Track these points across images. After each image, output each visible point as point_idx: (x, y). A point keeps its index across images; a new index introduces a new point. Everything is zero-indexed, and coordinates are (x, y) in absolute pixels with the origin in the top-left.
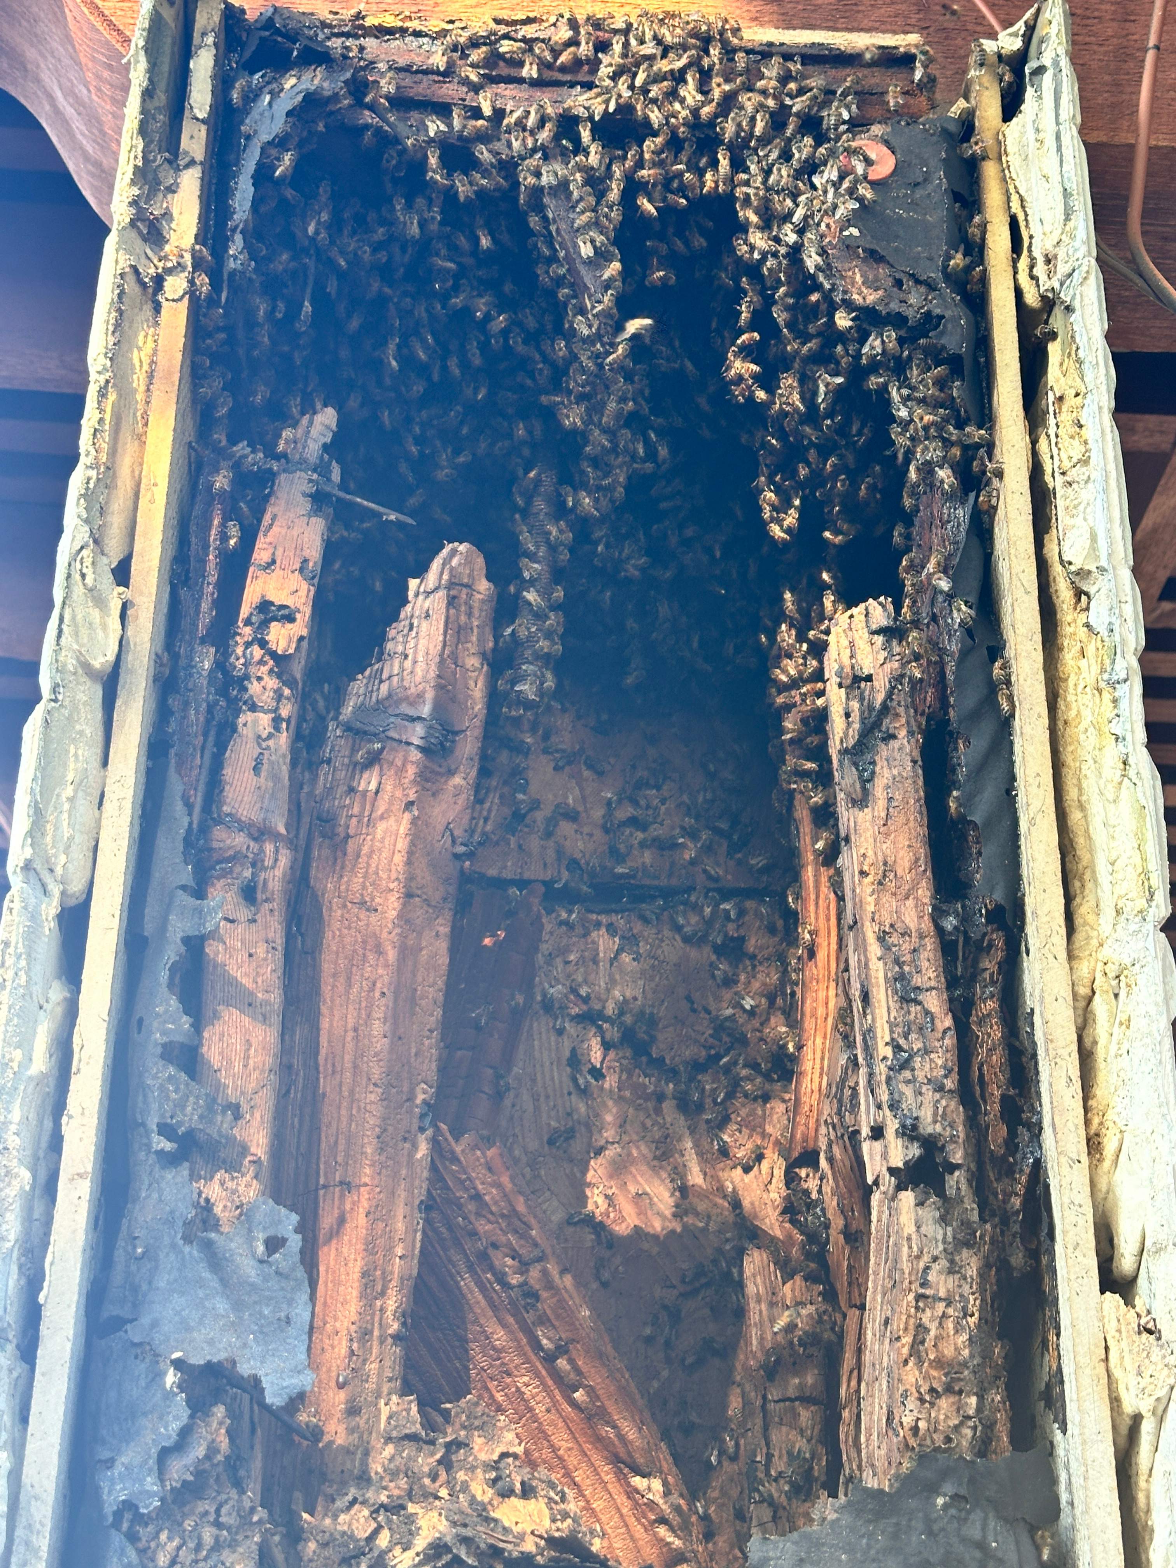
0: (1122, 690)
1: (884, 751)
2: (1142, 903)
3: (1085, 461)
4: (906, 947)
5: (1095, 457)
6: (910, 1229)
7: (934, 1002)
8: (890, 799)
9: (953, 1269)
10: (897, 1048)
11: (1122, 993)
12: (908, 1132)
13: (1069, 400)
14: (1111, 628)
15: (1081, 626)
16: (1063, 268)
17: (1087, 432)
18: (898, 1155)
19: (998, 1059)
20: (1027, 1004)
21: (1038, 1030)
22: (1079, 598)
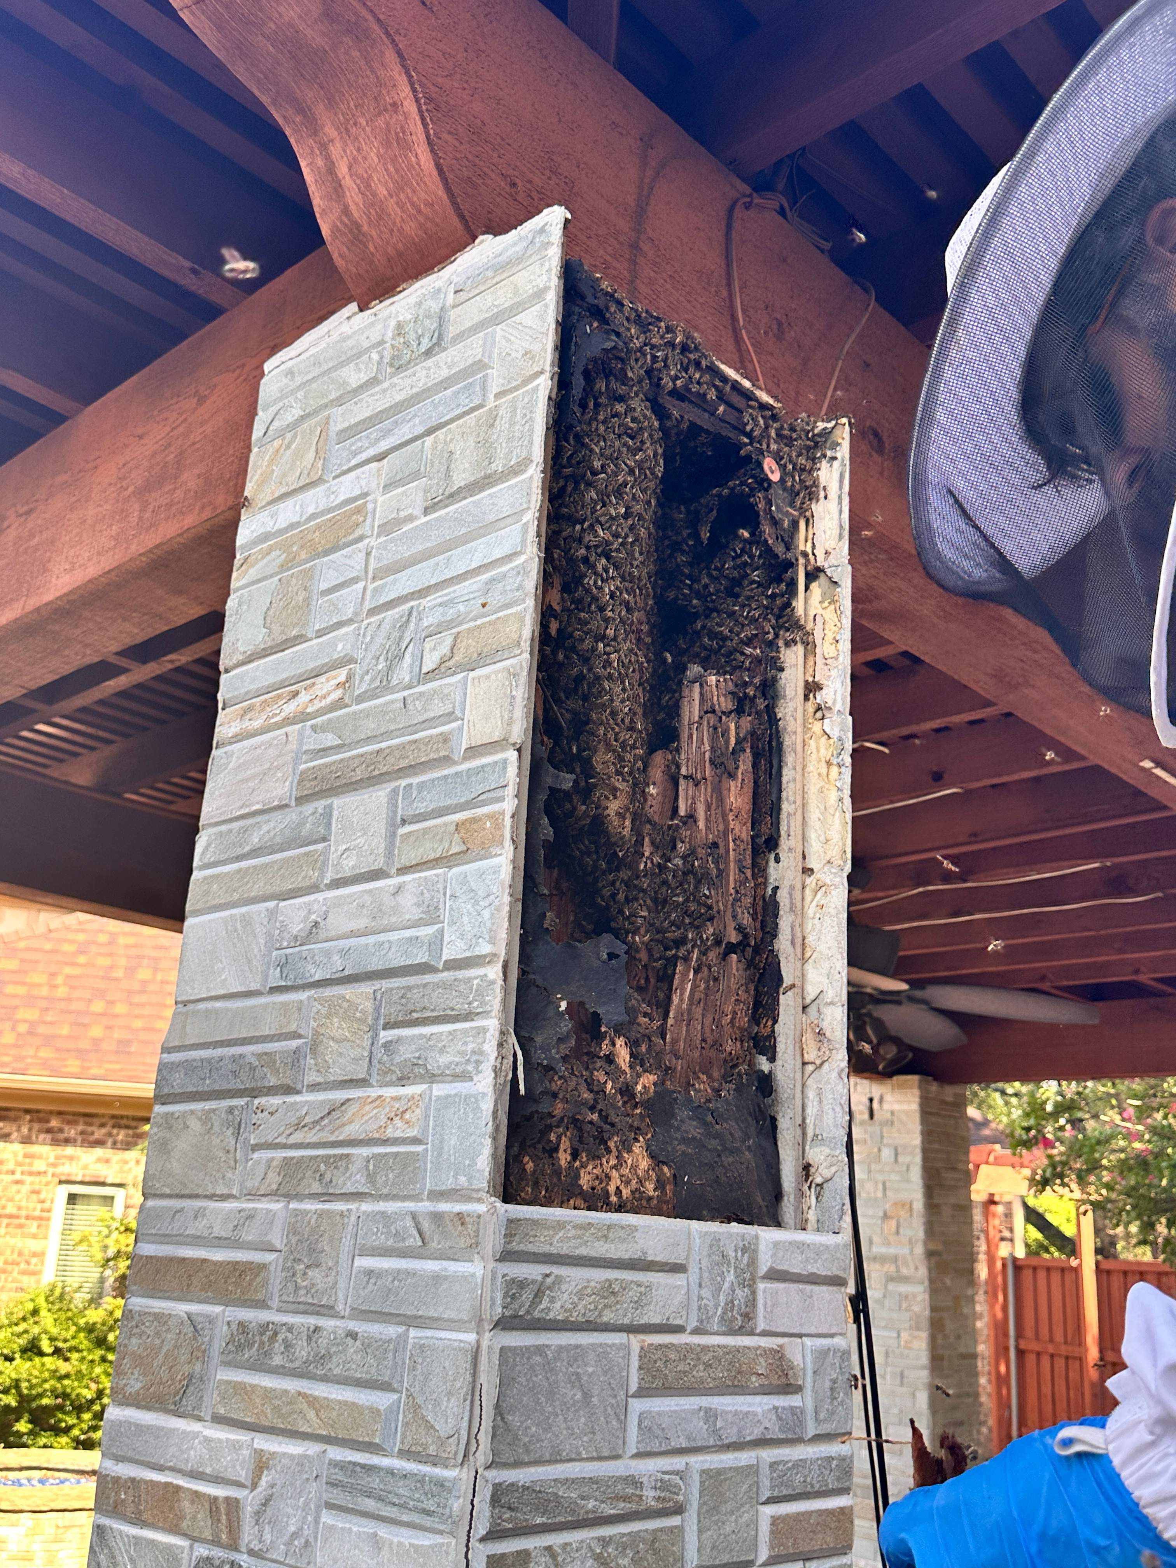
0: (843, 769)
1: (742, 757)
2: (841, 863)
3: (836, 658)
4: (742, 847)
5: (841, 659)
6: (734, 971)
7: (748, 873)
8: (743, 780)
9: (747, 991)
10: (737, 892)
11: (820, 894)
12: (740, 929)
13: (830, 625)
14: (840, 739)
15: (817, 727)
16: (832, 560)
17: (840, 646)
18: (733, 937)
19: (761, 903)
20: (772, 881)
21: (783, 897)
22: (819, 715)
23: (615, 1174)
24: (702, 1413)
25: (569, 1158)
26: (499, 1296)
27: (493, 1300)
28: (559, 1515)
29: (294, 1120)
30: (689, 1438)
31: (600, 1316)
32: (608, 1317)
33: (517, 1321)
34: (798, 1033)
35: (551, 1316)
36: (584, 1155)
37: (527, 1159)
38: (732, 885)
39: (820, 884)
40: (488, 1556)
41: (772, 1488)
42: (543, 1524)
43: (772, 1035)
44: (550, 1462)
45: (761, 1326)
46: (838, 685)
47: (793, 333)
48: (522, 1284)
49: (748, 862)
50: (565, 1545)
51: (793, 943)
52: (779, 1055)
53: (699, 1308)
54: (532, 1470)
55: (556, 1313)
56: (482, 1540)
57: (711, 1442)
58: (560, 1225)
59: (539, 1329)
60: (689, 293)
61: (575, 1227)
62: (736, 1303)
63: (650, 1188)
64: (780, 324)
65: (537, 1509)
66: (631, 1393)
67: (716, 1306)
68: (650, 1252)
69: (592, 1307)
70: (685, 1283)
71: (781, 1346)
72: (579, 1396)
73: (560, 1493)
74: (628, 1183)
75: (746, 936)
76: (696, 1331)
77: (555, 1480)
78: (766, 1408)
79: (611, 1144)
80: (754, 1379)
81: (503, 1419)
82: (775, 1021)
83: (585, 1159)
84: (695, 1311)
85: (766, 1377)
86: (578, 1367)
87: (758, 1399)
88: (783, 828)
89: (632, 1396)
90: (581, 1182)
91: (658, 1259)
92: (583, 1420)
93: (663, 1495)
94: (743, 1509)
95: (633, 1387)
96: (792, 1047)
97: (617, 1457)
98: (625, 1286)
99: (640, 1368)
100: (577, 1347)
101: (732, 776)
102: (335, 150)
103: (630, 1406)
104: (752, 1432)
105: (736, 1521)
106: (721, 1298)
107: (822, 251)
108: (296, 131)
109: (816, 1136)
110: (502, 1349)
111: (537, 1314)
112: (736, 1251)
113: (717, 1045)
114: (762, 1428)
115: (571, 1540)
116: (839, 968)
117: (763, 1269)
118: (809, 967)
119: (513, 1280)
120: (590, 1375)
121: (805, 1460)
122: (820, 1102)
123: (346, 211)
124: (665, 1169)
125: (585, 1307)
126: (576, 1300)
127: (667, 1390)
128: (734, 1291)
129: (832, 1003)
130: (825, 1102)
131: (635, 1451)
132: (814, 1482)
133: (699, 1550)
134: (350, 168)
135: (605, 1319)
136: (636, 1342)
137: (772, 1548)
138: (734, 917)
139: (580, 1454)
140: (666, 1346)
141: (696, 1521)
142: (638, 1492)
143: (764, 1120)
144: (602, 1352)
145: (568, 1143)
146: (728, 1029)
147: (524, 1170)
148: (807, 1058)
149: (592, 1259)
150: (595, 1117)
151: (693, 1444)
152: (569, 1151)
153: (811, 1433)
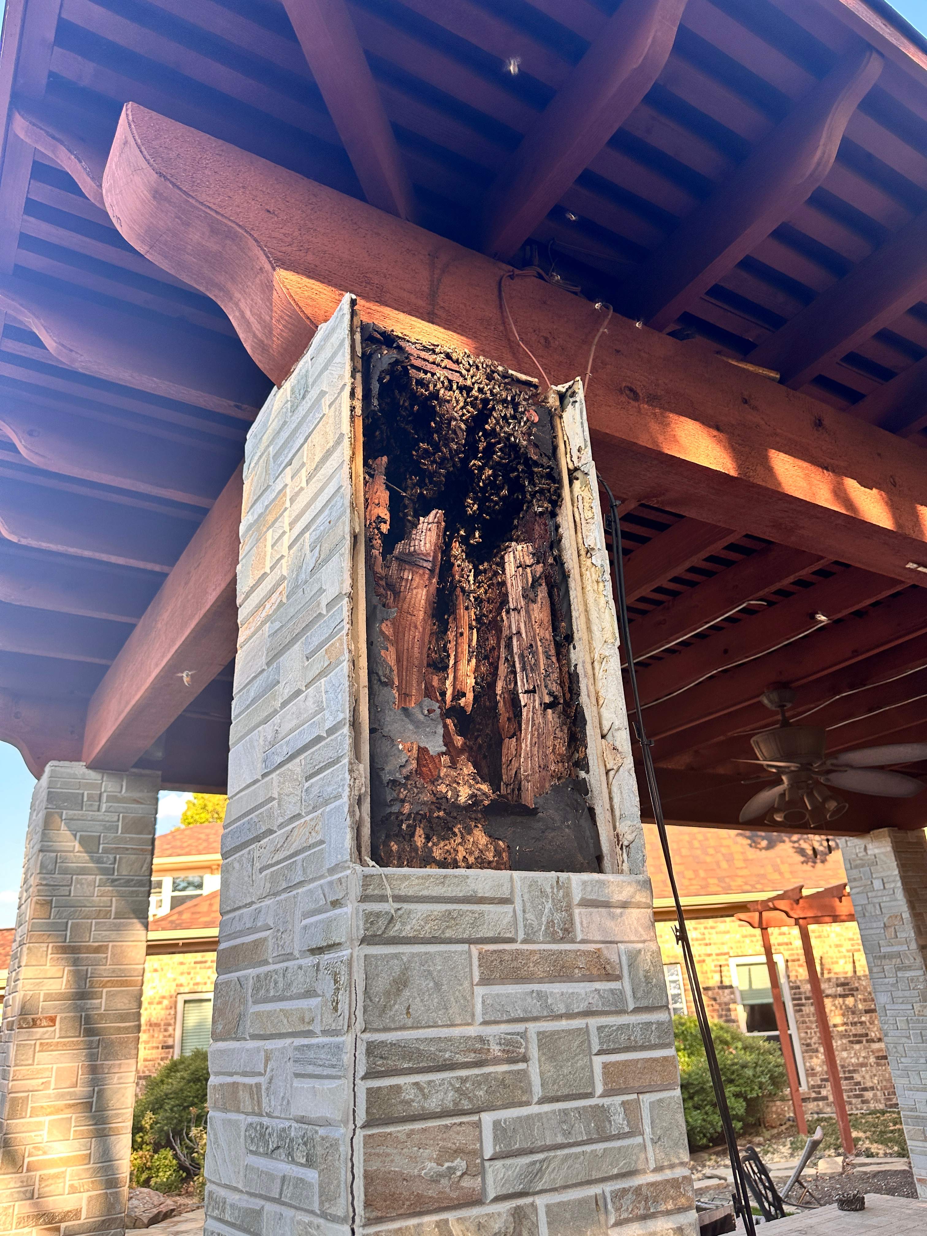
0: (606, 583)
1: (540, 589)
3: (593, 518)
4: (547, 644)
5: (596, 518)
6: (551, 720)
7: (554, 659)
8: (542, 602)
9: (562, 731)
11: (604, 663)
12: (550, 694)
13: (586, 499)
14: (602, 566)
15: (588, 563)
16: (583, 461)
17: (594, 510)
18: (547, 699)
19: (567, 676)
20: (573, 662)
21: (580, 670)
22: (589, 555)
23: (460, 848)
24: (534, 995)
25: (423, 841)
26: (361, 924)
27: (358, 926)
28: (422, 1061)
29: (273, 849)
30: (525, 1011)
31: (443, 932)
32: (448, 934)
33: (377, 938)
34: (599, 752)
35: (404, 934)
36: (435, 838)
37: (393, 843)
38: (542, 667)
39: (602, 656)
40: (367, 1089)
41: (601, 1043)
42: (410, 1068)
43: (586, 756)
44: (412, 1028)
45: (579, 937)
46: (596, 534)
47: (557, 343)
48: (378, 915)
49: (553, 652)
50: (429, 1083)
51: (589, 696)
52: (591, 768)
53: (525, 926)
54: (399, 1033)
55: (407, 931)
56: (363, 1078)
57: (545, 1014)
58: (406, 877)
59: (397, 944)
60: (475, 333)
61: (418, 878)
62: (556, 921)
63: (490, 856)
64: (546, 339)
65: (404, 1058)
66: (475, 983)
67: (540, 925)
68: (479, 891)
69: (436, 927)
70: (511, 910)
71: (599, 949)
72: (431, 984)
73: (422, 1048)
74: (471, 853)
75: (555, 697)
76: (525, 941)
77: (417, 1039)
78: (588, 990)
79: (456, 830)
80: (577, 971)
81: (371, 1000)
82: (586, 748)
83: (435, 840)
84: (522, 928)
85: (588, 969)
86: (429, 966)
87: (582, 984)
88: (575, 628)
89: (477, 985)
90: (434, 855)
91: (486, 895)
92: (436, 1000)
93: (507, 1048)
94: (576, 1058)
95: (476, 979)
96: (596, 761)
97: (469, 1024)
98: (461, 914)
99: (480, 966)
100: (426, 953)
101: (534, 601)
102: (242, 305)
103: (475, 990)
104: (578, 1007)
105: (572, 1066)
106: (543, 919)
107: (575, 293)
108: (222, 301)
109: (621, 815)
110: (365, 956)
111: (392, 933)
112: (552, 888)
113: (546, 767)
114: (586, 1003)
115: (434, 1079)
116: (621, 706)
117: (576, 899)
118: (603, 710)
119: (371, 913)
120: (439, 971)
121: (628, 1025)
122: (621, 793)
123: (255, 336)
124: (501, 843)
125: (430, 928)
126: (422, 923)
127: (503, 980)
128: (553, 914)
129: (619, 729)
130: (624, 792)
131: (482, 1020)
132: (638, 1039)
133: (542, 1085)
134: (251, 311)
135: (447, 935)
136: (475, 949)
137: (605, 1084)
138: (546, 687)
139: (436, 1022)
140: (500, 951)
141: (537, 1066)
142: (486, 1047)
143: (583, 810)
144: (447, 958)
145: (422, 832)
146: (552, 757)
147: (392, 850)
148: (609, 767)
149: (433, 897)
150: (441, 814)
151: (530, 1015)
152: (423, 836)
153: (631, 1007)
